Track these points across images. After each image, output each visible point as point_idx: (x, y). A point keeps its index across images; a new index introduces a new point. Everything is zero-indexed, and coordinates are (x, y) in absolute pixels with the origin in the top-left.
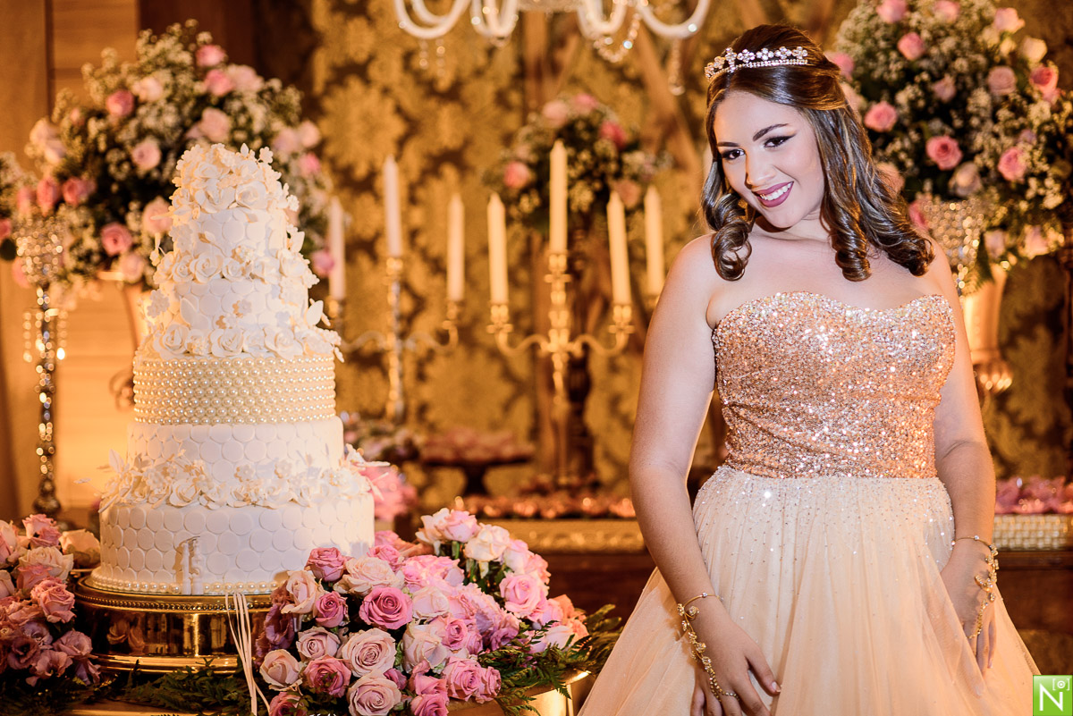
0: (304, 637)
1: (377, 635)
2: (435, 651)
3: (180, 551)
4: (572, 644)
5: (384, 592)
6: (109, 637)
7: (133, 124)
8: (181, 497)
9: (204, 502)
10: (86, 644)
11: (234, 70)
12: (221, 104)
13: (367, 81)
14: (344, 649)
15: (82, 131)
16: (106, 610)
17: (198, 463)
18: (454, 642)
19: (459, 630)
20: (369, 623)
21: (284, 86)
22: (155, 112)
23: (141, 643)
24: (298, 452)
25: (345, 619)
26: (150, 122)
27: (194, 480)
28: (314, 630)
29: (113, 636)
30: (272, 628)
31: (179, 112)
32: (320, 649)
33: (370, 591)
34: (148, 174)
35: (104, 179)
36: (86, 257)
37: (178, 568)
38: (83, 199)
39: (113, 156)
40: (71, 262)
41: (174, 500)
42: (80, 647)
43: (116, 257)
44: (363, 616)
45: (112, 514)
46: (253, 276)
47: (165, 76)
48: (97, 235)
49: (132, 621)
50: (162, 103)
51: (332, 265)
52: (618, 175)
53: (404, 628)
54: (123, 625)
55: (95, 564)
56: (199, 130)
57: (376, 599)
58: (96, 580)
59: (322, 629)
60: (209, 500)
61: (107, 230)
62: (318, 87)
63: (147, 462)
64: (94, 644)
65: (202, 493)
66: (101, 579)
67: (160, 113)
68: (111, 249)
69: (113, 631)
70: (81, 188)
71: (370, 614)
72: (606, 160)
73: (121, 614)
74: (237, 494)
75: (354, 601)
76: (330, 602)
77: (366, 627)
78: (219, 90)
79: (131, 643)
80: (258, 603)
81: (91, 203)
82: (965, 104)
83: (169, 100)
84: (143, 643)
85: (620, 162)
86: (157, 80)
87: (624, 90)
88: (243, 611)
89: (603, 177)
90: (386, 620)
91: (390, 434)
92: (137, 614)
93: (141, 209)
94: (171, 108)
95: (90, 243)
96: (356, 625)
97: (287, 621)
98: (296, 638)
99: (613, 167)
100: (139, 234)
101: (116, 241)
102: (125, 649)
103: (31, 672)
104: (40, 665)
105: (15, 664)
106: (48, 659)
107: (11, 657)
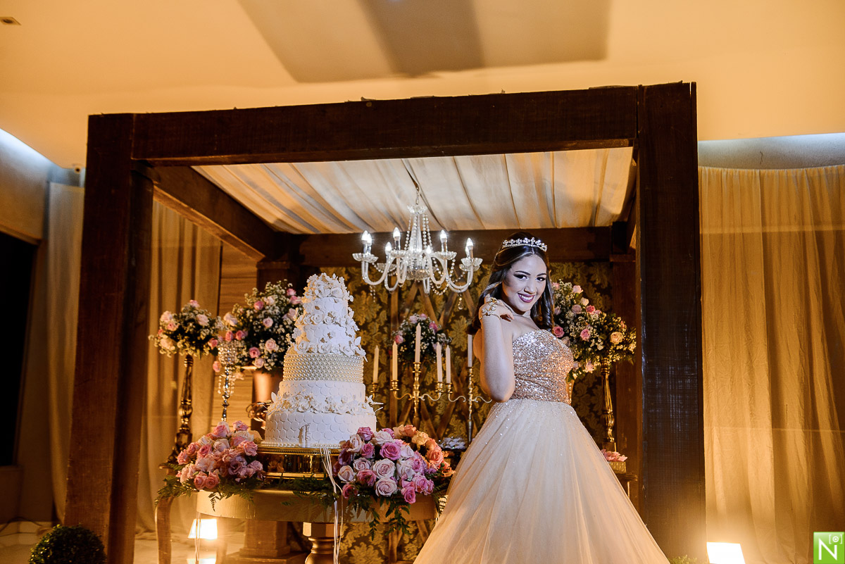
0: (356, 462)
1: (387, 462)
2: (409, 471)
3: (301, 430)
5: (390, 444)
6: (269, 465)
7: (263, 312)
8: (303, 408)
9: (313, 411)
10: (261, 466)
14: (374, 467)
15: (244, 315)
16: (268, 455)
17: (311, 395)
18: (417, 468)
19: (419, 463)
20: (384, 457)
22: (271, 308)
23: (282, 469)
24: (350, 393)
25: (373, 455)
26: (270, 311)
27: (309, 402)
28: (360, 459)
29: (271, 466)
30: (341, 459)
31: (280, 310)
32: (362, 466)
33: (384, 444)
34: (268, 330)
35: (251, 332)
36: (242, 359)
37: (300, 437)
38: (243, 337)
39: (255, 323)
40: (237, 361)
41: (300, 409)
42: (258, 467)
43: (254, 359)
44: (381, 454)
45: (273, 416)
46: (337, 323)
47: (276, 297)
48: (247, 351)
50: (274, 306)
53: (398, 460)
54: (275, 460)
57: (386, 447)
59: (364, 459)
60: (315, 409)
61: (251, 349)
64: (263, 467)
65: (312, 407)
67: (274, 308)
68: (252, 356)
69: (270, 463)
70: (243, 334)
71: (384, 453)
73: (275, 457)
74: (326, 408)
75: (378, 448)
76: (367, 448)
77: (382, 459)
78: (295, 303)
80: (334, 452)
81: (246, 340)
82: (565, 316)
83: (277, 305)
86: (273, 298)
88: (328, 455)
89: (430, 341)
90: (391, 456)
92: (282, 457)
93: (264, 342)
94: (278, 307)
95: (245, 353)
96: (378, 457)
97: (348, 456)
98: (353, 462)
100: (263, 350)
101: (254, 353)
102: (275, 470)
103: (237, 476)
104: (242, 474)
105: (231, 472)
106: (245, 471)
107: (230, 469)
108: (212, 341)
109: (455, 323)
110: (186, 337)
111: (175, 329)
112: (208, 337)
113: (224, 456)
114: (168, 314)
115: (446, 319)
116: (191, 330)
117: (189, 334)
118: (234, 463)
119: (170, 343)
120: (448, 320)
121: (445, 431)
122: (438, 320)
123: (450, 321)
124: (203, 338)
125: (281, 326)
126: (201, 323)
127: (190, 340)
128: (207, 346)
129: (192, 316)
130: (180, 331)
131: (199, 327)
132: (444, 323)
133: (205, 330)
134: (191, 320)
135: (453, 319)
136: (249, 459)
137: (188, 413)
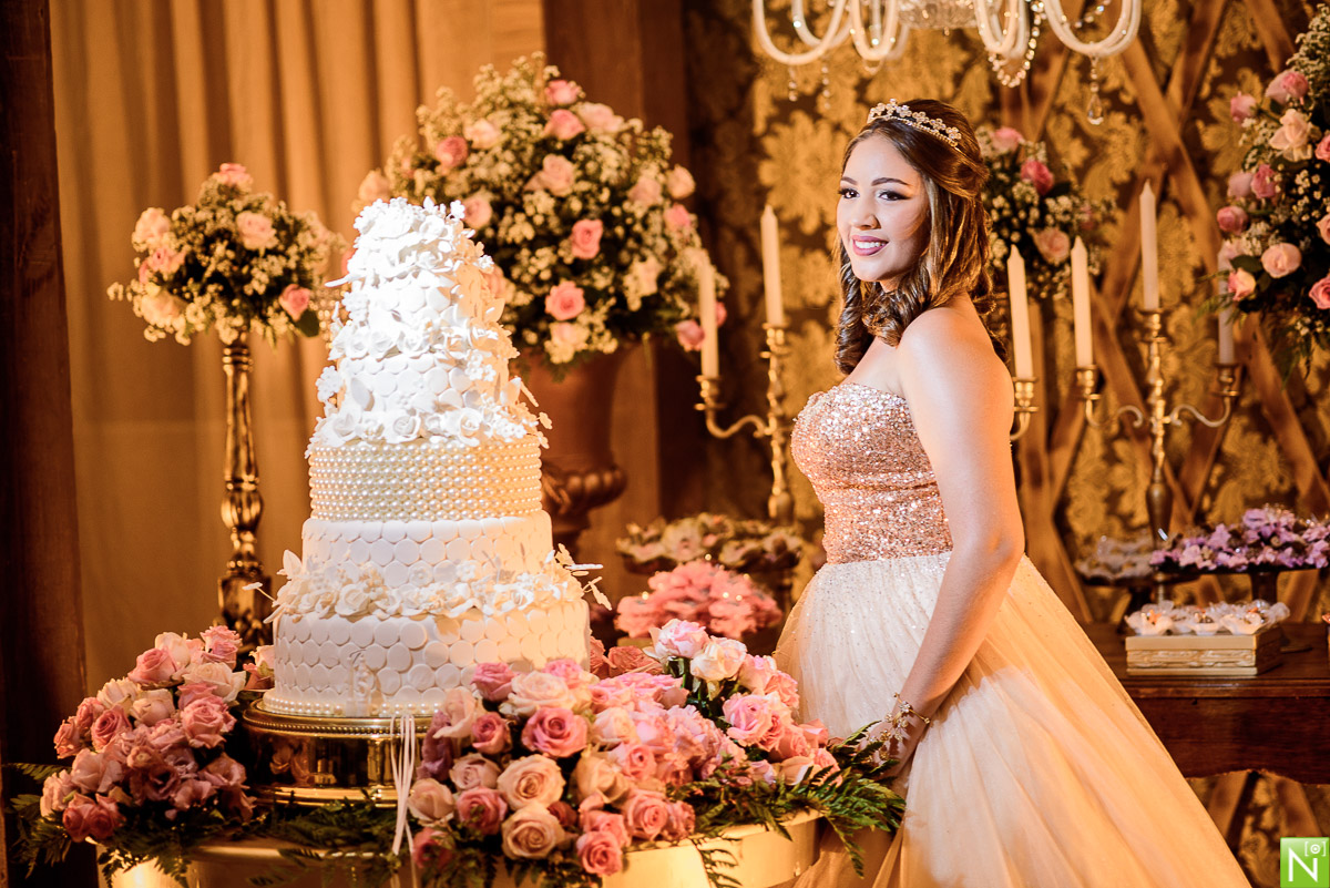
0: (459, 765)
1: (540, 763)
4: (811, 776)
5: (550, 714)
6: (272, 765)
7: (464, 175)
10: (238, 772)
11: (589, 110)
12: (568, 151)
13: (816, 117)
14: (501, 779)
15: (410, 184)
16: (269, 735)
19: (642, 759)
20: (532, 749)
21: (649, 127)
22: (488, 159)
23: (306, 773)
24: (484, 552)
25: (505, 745)
26: (483, 172)
28: (471, 756)
29: (277, 766)
31: (517, 160)
32: (473, 778)
33: (535, 712)
42: (228, 776)
44: (526, 741)
47: (503, 117)
49: (297, 746)
50: (497, 150)
51: (702, 336)
52: (1041, 224)
53: (577, 756)
54: (287, 752)
55: (269, 684)
56: (539, 180)
57: (541, 722)
58: (270, 702)
59: (479, 756)
62: (760, 127)
63: (317, 564)
64: (248, 772)
66: (274, 702)
67: (495, 161)
69: (276, 759)
71: (534, 739)
72: (1027, 207)
73: (284, 739)
74: (409, 602)
75: (516, 724)
76: (487, 726)
77: (528, 753)
78: (566, 130)
79: (294, 773)
80: (422, 725)
83: (506, 146)
84: (308, 772)
85: (1043, 209)
86: (492, 123)
87: (1118, 119)
88: (409, 736)
89: (1023, 227)
90: (553, 746)
91: (759, 537)
92: (301, 740)
94: (509, 156)
96: (517, 751)
98: (451, 767)
99: (1035, 213)
103: (170, 804)
104: (180, 798)
105: (154, 795)
106: (189, 789)
107: (148, 787)
108: (291, 296)
109: (1221, 96)
110: (211, 288)
111: (175, 268)
112: (277, 286)
113: (133, 752)
114: (154, 217)
115: (1191, 86)
116: (221, 267)
117: (217, 277)
118: (159, 770)
119: (169, 306)
120: (1199, 88)
121: (1209, 475)
122: (1164, 89)
123: (1206, 90)
124: (261, 290)
125: (520, 217)
126: (249, 244)
127: (227, 295)
128: (279, 310)
129: (224, 222)
130: (192, 269)
131: (246, 256)
132: (1185, 99)
133: (265, 265)
134: (222, 234)
135: (1216, 82)
136: (205, 757)
137: (248, 515)
